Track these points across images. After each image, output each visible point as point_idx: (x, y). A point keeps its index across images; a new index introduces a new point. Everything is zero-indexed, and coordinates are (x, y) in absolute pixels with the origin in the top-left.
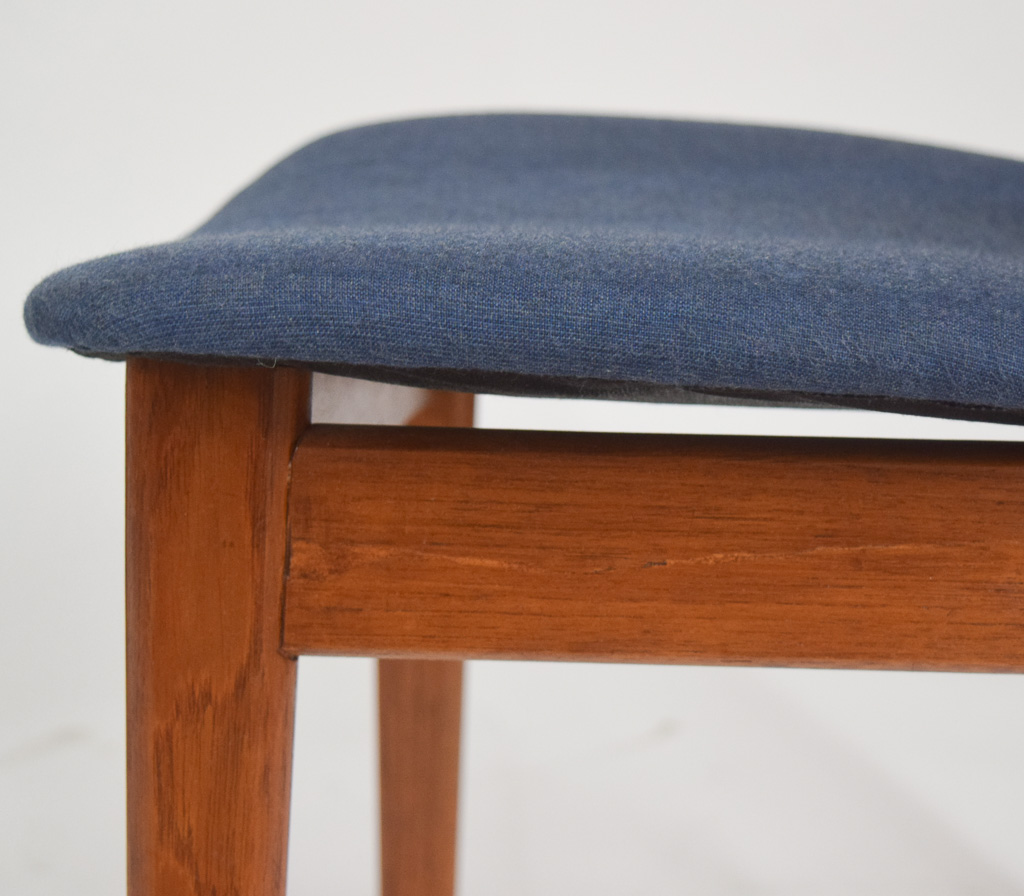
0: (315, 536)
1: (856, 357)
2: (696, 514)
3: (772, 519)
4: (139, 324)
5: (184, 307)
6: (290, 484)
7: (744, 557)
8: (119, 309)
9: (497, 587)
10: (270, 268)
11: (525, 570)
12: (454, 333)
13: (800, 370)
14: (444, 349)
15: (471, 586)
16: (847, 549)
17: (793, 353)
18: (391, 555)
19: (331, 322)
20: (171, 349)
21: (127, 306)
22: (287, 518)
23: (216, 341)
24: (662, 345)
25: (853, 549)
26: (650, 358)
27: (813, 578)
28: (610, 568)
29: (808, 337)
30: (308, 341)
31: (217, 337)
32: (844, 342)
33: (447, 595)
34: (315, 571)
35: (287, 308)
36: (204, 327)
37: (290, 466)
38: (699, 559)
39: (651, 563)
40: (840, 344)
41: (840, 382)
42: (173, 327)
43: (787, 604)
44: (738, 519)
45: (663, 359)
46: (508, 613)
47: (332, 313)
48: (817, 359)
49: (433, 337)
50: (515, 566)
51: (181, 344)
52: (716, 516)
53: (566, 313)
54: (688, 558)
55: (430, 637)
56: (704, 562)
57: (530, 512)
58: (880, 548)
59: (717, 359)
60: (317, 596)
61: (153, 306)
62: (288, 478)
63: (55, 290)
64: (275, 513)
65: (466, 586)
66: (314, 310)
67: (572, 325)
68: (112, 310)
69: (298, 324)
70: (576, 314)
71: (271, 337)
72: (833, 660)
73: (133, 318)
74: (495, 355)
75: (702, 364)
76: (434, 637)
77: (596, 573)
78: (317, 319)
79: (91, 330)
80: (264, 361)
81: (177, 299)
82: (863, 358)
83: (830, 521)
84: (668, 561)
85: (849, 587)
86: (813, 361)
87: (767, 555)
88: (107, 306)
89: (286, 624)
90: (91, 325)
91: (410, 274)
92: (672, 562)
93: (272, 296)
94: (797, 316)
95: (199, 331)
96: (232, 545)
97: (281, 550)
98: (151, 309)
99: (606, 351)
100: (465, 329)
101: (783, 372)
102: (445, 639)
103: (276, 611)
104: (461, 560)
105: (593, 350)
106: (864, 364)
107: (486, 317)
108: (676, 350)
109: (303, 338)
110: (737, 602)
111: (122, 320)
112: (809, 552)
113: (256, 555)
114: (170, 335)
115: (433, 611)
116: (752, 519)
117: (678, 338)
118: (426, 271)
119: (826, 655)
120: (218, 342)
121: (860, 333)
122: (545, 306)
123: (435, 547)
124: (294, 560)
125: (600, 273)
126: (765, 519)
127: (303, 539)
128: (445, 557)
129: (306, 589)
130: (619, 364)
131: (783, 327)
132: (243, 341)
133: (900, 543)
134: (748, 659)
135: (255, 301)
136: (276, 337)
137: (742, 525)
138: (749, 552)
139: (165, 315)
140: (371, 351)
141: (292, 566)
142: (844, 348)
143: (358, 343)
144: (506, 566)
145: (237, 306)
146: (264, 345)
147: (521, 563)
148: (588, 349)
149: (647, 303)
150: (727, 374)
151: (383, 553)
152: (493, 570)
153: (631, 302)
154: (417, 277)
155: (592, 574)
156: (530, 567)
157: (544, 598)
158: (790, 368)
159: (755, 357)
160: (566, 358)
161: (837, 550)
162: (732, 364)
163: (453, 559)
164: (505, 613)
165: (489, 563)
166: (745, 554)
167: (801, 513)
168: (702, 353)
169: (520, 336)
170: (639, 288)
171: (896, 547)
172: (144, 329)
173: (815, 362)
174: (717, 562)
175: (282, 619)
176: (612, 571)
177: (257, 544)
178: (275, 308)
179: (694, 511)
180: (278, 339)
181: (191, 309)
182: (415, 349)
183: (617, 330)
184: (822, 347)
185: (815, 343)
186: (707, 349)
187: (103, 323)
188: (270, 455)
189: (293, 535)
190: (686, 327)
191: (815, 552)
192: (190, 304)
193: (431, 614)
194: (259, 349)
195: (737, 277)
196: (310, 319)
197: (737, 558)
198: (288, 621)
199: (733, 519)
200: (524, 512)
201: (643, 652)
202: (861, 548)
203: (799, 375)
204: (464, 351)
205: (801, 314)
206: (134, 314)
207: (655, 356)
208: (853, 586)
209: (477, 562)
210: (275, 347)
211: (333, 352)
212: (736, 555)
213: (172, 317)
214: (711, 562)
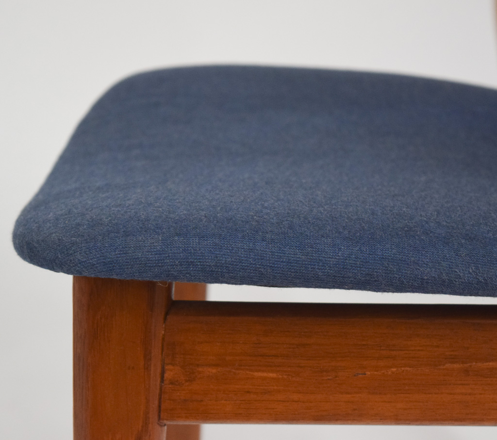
0: (178, 363)
1: (477, 278)
2: (382, 348)
3: (422, 350)
4: (95, 265)
5: (119, 256)
6: (164, 335)
7: (407, 370)
8: (83, 256)
9: (275, 388)
10: (164, 233)
11: (290, 378)
12: (265, 269)
13: (448, 285)
14: (259, 277)
15: (261, 387)
16: (461, 365)
17: (445, 277)
18: (219, 372)
19: (199, 263)
20: (111, 277)
21: (87, 254)
22: (162, 354)
23: (136, 273)
24: (375, 274)
25: (465, 365)
26: (369, 280)
27: (444, 381)
28: (336, 377)
29: (452, 268)
30: (186, 273)
31: (137, 271)
32: (471, 271)
33: (248, 392)
34: (177, 381)
35: (175, 256)
36: (130, 267)
37: (164, 326)
38: (383, 371)
39: (358, 374)
40: (469, 272)
41: (468, 291)
42: (113, 266)
43: (429, 394)
44: (404, 350)
45: (376, 281)
46: (281, 401)
47: (199, 259)
48: (457, 280)
49: (254, 271)
50: (285, 377)
51: (117, 275)
52: (392, 349)
53: (324, 257)
54: (377, 371)
55: (240, 414)
56: (386, 373)
57: (293, 348)
58: (479, 364)
59: (404, 280)
60: (178, 394)
61: (102, 255)
62: (163, 332)
63: (43, 241)
64: (156, 351)
65: (258, 387)
66: (190, 257)
67: (328, 264)
68: (79, 256)
69: (181, 265)
70: (330, 258)
71: (166, 271)
72: (453, 422)
73: (91, 261)
74: (286, 280)
75: (396, 283)
76: (242, 414)
77: (329, 379)
78: (191, 262)
79: (67, 266)
80: (161, 282)
81: (115, 251)
82: (481, 279)
83: (453, 351)
84: (367, 373)
85: (462, 384)
86: (455, 281)
87: (420, 369)
88: (76, 254)
89: (162, 409)
90: (67, 264)
91: (240, 235)
92: (369, 373)
93: (166, 249)
94: (446, 256)
95: (127, 268)
96: (133, 368)
97: (159, 370)
98: (101, 257)
99: (346, 277)
100: (271, 266)
101: (439, 287)
102: (248, 415)
103: (157, 402)
104: (257, 374)
105: (339, 277)
106: (481, 282)
107: (282, 260)
108: (382, 276)
109: (183, 272)
110: (403, 393)
111: (84, 262)
112: (442, 367)
113: (146, 373)
114: (111, 270)
115: (241, 401)
116: (412, 350)
117: (384, 269)
118: (248, 233)
119: (450, 420)
120: (137, 274)
121: (480, 266)
122: (313, 253)
123: (242, 367)
124: (166, 375)
125: (340, 233)
126: (419, 350)
127: (171, 364)
128: (247, 372)
129: (173, 390)
130: (352, 284)
131: (439, 263)
132: (151, 273)
133: (490, 362)
134: (408, 422)
135: (157, 252)
136: (169, 271)
137: (407, 353)
138: (410, 367)
139: (109, 260)
140: (220, 278)
141: (165, 378)
142: (470, 273)
143: (213, 274)
144: (280, 376)
145: (148, 255)
146: (163, 276)
147: (288, 375)
148: (336, 276)
149: (366, 251)
150: (409, 288)
151: (214, 371)
152: (273, 378)
153: (358, 250)
154: (243, 237)
155: (326, 380)
156: (293, 377)
157: (300, 393)
158: (442, 285)
159: (424, 279)
160: (324, 281)
161: (456, 366)
162: (412, 283)
163: (251, 373)
164: (279, 401)
165: (271, 375)
166: (408, 369)
167: (438, 346)
168: (396, 278)
169: (300, 270)
170: (362, 242)
171: (487, 364)
172: (97, 267)
173: (456, 281)
174: (393, 373)
175: (160, 406)
176: (337, 378)
177: (147, 368)
178: (169, 256)
179: (381, 347)
180: (170, 273)
181: (123, 257)
182: (244, 277)
183: (351, 266)
184: (459, 273)
185: (456, 272)
186: (399, 275)
187: (74, 263)
188: (154, 321)
189: (166, 362)
190: (388, 264)
191: (445, 367)
192: (122, 254)
193: (240, 402)
194: (159, 277)
195: (412, 233)
196: (188, 262)
197: (404, 370)
198: (163, 407)
199: (401, 350)
200: (290, 348)
201: (354, 420)
202: (469, 364)
203: (447, 288)
204: (270, 278)
205: (448, 256)
206: (91, 259)
207: (372, 279)
208: (464, 384)
209: (265, 374)
210: (168, 276)
211: (200, 279)
212: (403, 369)
213: (113, 261)
214: (390, 373)
